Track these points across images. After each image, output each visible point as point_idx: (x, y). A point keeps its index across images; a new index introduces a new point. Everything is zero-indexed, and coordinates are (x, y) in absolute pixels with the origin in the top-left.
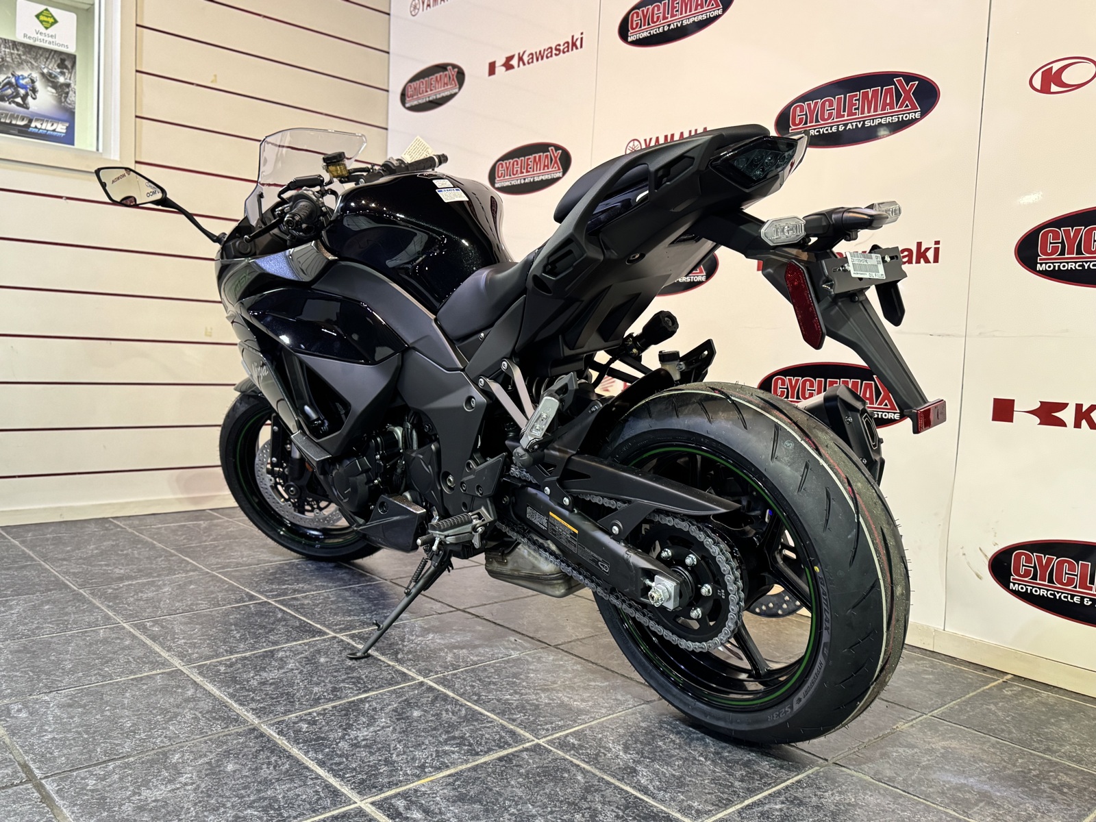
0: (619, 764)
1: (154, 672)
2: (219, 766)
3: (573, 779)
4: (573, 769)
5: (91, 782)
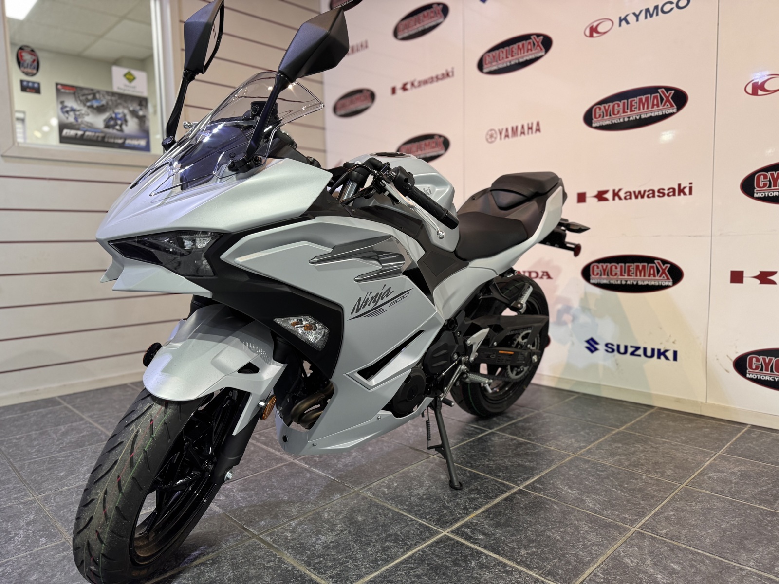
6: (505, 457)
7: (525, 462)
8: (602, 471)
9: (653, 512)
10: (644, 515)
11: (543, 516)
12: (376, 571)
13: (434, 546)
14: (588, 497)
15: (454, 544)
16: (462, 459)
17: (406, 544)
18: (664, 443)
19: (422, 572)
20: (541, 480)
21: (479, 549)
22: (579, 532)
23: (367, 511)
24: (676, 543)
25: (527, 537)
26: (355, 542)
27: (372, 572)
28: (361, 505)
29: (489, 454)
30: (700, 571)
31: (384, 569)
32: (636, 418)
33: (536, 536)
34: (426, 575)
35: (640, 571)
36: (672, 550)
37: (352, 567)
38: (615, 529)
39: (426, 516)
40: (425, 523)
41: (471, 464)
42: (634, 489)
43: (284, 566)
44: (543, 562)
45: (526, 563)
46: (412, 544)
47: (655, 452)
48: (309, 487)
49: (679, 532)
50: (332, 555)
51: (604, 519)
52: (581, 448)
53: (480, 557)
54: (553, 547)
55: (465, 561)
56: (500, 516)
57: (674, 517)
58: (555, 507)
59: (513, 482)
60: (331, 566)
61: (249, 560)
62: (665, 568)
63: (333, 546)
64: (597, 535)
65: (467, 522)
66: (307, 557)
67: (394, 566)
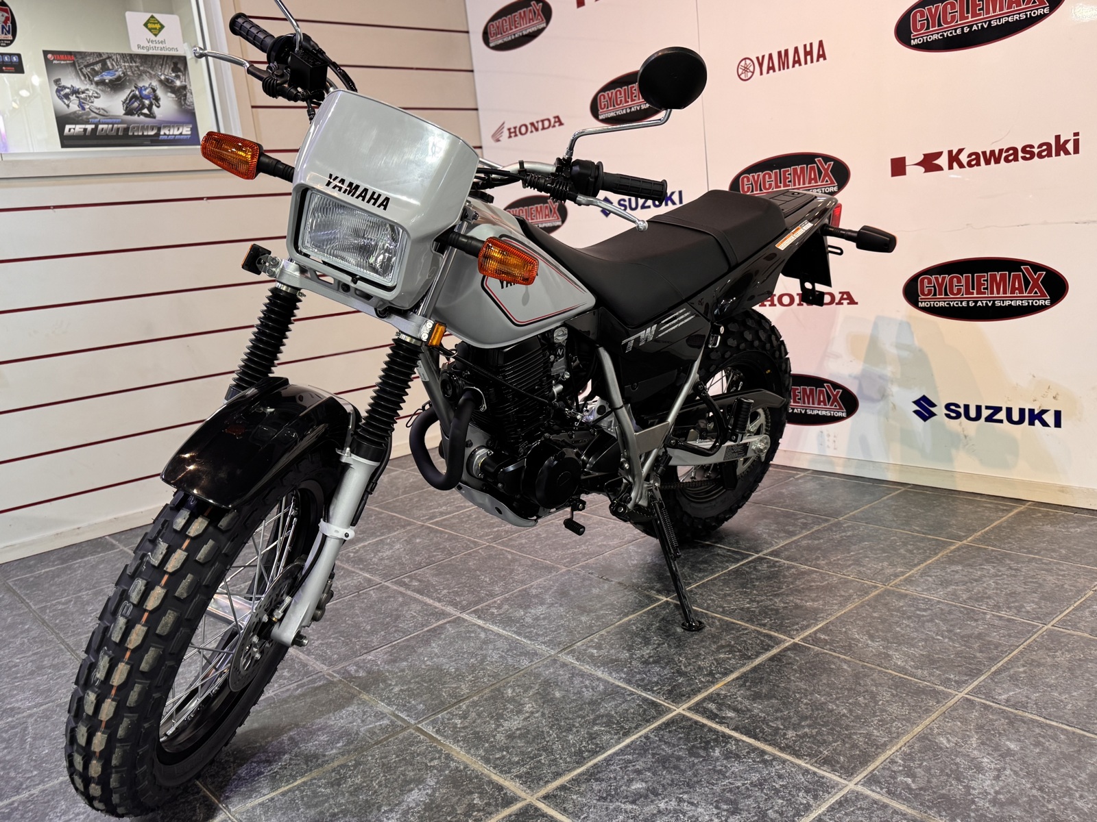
0: (872, 651)
1: (441, 622)
2: (548, 694)
3: (840, 668)
4: (836, 660)
5: (458, 721)
6: (775, 595)
7: (806, 602)
8: (925, 610)
9: (993, 669)
10: (979, 673)
11: (825, 681)
12: (579, 767)
13: (663, 730)
14: (896, 650)
15: (691, 726)
16: (709, 602)
17: (622, 727)
18: (1030, 560)
19: (644, 765)
20: (827, 627)
21: (727, 731)
22: (876, 703)
23: (567, 683)
24: (1020, 713)
25: (798, 712)
26: (551, 728)
27: (574, 769)
28: (559, 675)
29: (751, 592)
30: (1048, 750)
31: (591, 763)
32: (993, 521)
33: (812, 710)
34: (649, 770)
35: (958, 754)
36: (1011, 723)
37: (547, 762)
38: (931, 696)
39: (652, 687)
40: (650, 697)
41: (723, 608)
42: (970, 636)
43: (453, 765)
44: (819, 747)
45: (794, 749)
46: (630, 728)
47: (1015, 576)
48: (484, 652)
49: (1027, 697)
50: (519, 747)
51: (917, 683)
52: (896, 576)
53: (727, 743)
54: (835, 725)
55: (705, 749)
56: (761, 683)
57: (1023, 675)
58: (845, 667)
59: (784, 633)
60: (518, 763)
61: (404, 759)
62: (997, 748)
63: (521, 734)
64: (903, 706)
65: (712, 694)
66: (485, 750)
67: (605, 760)
